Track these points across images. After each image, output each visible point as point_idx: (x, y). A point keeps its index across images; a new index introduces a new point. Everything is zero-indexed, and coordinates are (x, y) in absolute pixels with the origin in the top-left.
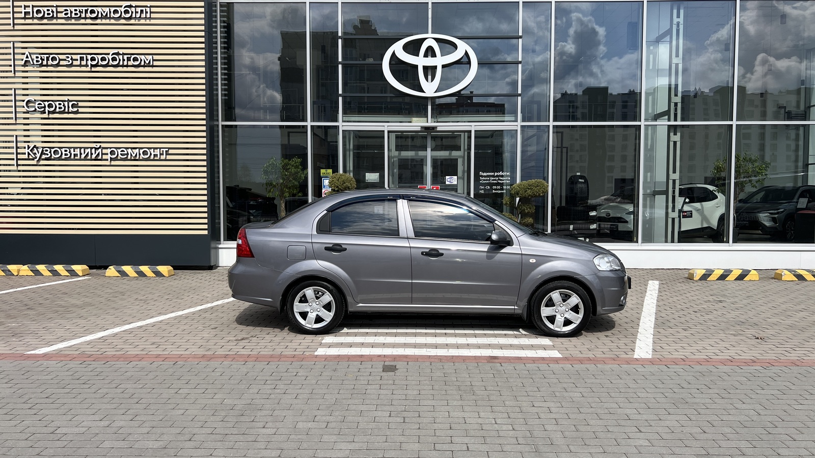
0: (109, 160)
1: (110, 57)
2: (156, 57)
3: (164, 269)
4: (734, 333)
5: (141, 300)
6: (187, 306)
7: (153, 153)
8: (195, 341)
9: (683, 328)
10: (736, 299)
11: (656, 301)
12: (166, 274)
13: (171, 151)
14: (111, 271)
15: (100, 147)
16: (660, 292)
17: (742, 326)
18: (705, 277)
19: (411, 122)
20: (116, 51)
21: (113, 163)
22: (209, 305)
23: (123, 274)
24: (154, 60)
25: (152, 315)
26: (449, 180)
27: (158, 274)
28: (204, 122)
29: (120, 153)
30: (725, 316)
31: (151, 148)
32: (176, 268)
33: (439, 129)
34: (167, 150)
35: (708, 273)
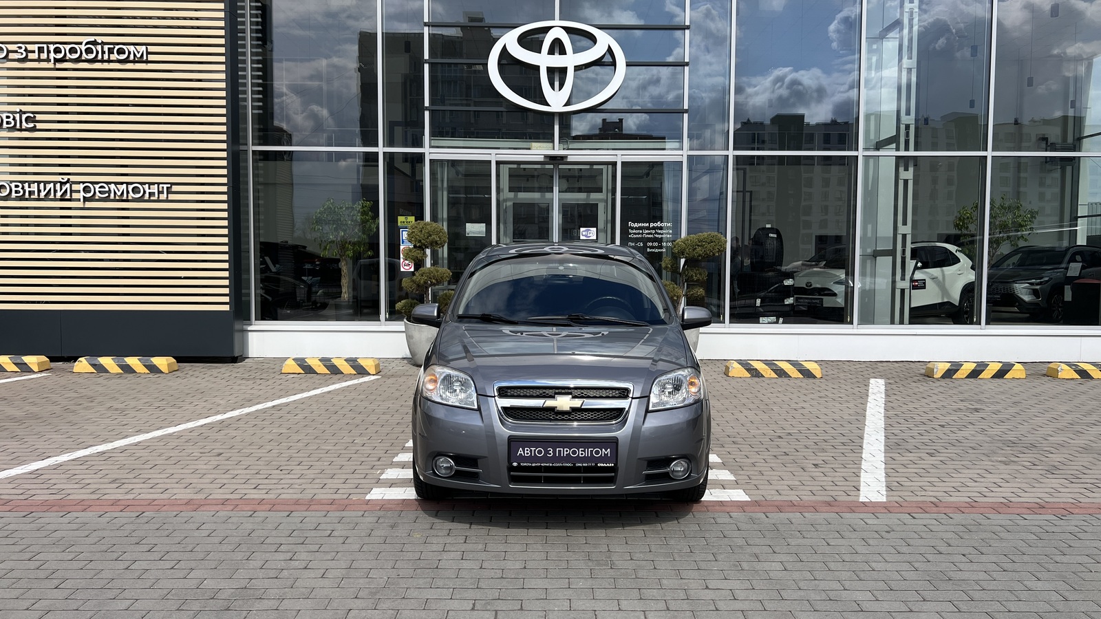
0: (82, 200)
1: (83, 48)
2: (151, 49)
3: (161, 362)
4: (1004, 459)
5: (117, 409)
6: (184, 419)
7: (148, 191)
8: (183, 476)
9: (928, 451)
10: (999, 407)
11: (883, 410)
12: (164, 368)
13: (175, 188)
14: (82, 365)
15: (68, 181)
16: (887, 395)
17: (1014, 448)
18: (949, 374)
19: (529, 149)
20: (91, 39)
21: (88, 205)
22: (219, 417)
23: (101, 369)
24: (148, 53)
25: (126, 434)
26: (584, 233)
27: (153, 369)
28: (224, 146)
29: (97, 190)
30: (986, 432)
31: (145, 183)
32: (180, 360)
33: (570, 159)
34: (169, 185)
35: (953, 368)
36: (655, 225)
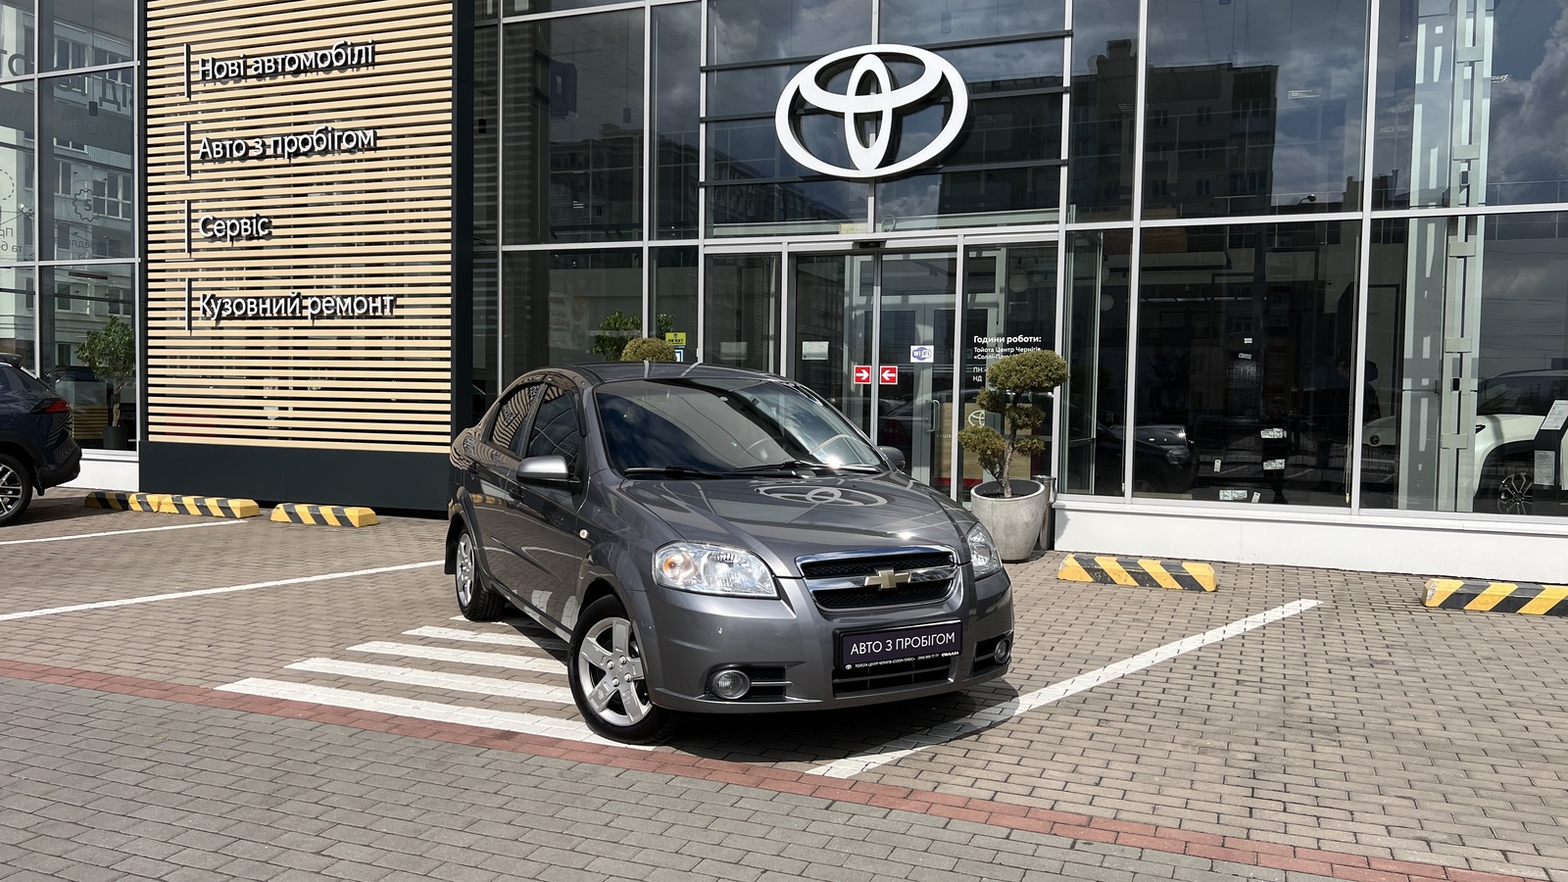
0: (309, 317)
1: (315, 137)
2: (380, 133)
3: (353, 513)
7: (371, 305)
12: (355, 522)
13: (400, 301)
14: (279, 513)
15: (299, 294)
18: (1457, 602)
19: (837, 233)
20: (322, 126)
21: (318, 323)
23: (295, 517)
24: (376, 138)
26: (916, 354)
27: (344, 521)
28: (448, 246)
29: (324, 305)
31: (370, 296)
32: (379, 511)
33: (889, 245)
34: (392, 298)
35: (1466, 591)
36: (1015, 340)
